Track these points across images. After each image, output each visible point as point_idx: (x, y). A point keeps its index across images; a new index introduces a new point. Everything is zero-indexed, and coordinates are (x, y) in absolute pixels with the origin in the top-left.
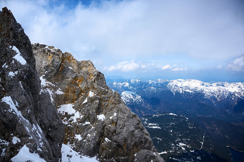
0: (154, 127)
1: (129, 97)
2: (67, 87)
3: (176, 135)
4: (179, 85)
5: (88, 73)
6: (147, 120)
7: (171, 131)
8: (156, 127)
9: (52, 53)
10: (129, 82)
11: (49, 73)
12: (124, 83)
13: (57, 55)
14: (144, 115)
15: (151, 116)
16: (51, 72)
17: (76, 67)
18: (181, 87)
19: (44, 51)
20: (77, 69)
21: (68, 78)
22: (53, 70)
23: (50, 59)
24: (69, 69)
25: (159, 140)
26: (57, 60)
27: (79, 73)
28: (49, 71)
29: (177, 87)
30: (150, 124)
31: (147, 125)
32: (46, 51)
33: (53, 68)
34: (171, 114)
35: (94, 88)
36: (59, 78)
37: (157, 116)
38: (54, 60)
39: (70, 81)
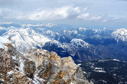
0: (99, 71)
1: (78, 44)
2: (54, 81)
3: (119, 78)
4: (122, 33)
5: (69, 67)
6: (93, 64)
7: (115, 74)
8: (101, 71)
9: (42, 55)
10: (78, 30)
11: (41, 72)
12: (73, 31)
13: (46, 56)
14: (91, 60)
15: (97, 61)
16: (43, 70)
17: (60, 64)
18: (124, 36)
19: (36, 54)
20: (61, 65)
21: (54, 73)
22: (44, 69)
23: (41, 60)
24: (55, 66)
25: (104, 83)
26: (47, 61)
27: (62, 68)
28: (41, 70)
29: (121, 35)
30: (96, 68)
31: (94, 69)
32: (38, 54)
33: (44, 68)
34: (115, 60)
35: (74, 79)
36: (48, 74)
37: (102, 61)
38: (44, 61)
39: (56, 76)
